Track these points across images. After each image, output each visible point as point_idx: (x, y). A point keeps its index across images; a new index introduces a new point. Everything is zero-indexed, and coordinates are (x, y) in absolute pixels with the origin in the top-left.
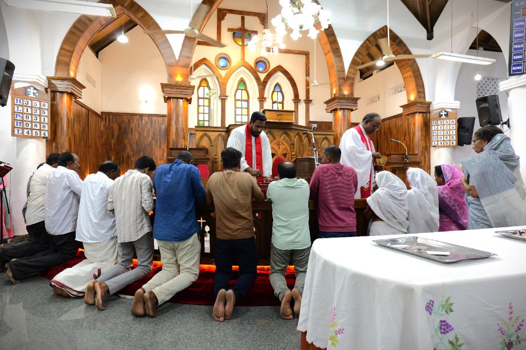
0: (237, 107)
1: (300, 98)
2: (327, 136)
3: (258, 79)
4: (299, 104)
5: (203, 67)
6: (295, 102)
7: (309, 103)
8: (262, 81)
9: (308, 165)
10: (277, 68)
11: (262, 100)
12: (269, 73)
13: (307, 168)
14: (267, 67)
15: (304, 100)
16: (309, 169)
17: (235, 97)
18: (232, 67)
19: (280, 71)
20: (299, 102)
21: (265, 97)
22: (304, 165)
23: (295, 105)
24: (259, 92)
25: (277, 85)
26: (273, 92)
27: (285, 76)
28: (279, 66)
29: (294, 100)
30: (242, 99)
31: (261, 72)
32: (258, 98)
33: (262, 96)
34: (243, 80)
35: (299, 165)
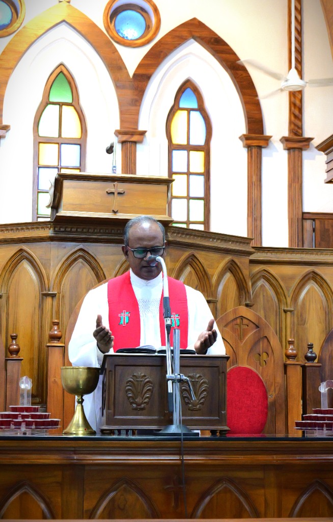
0: (42, 163)
1: (268, 131)
2: (319, 270)
3: (115, 66)
4: (264, 151)
6: (249, 147)
7: (301, 149)
8: (131, 74)
9: (148, 382)
10: (187, 30)
11: (131, 138)
12: (156, 45)
13: (145, 393)
14: (151, 26)
15: (284, 137)
16: (151, 396)
17: (36, 128)
18: (24, 27)
19: (195, 38)
20: (263, 145)
21: (141, 128)
22: (132, 380)
23: (251, 157)
24: (122, 113)
25: (187, 88)
26: (174, 110)
27: (214, 56)
28: (191, 22)
29: (246, 138)
30: (60, 135)
31: (129, 43)
32: (117, 134)
33: (129, 127)
34: (65, 72)
35: (115, 381)
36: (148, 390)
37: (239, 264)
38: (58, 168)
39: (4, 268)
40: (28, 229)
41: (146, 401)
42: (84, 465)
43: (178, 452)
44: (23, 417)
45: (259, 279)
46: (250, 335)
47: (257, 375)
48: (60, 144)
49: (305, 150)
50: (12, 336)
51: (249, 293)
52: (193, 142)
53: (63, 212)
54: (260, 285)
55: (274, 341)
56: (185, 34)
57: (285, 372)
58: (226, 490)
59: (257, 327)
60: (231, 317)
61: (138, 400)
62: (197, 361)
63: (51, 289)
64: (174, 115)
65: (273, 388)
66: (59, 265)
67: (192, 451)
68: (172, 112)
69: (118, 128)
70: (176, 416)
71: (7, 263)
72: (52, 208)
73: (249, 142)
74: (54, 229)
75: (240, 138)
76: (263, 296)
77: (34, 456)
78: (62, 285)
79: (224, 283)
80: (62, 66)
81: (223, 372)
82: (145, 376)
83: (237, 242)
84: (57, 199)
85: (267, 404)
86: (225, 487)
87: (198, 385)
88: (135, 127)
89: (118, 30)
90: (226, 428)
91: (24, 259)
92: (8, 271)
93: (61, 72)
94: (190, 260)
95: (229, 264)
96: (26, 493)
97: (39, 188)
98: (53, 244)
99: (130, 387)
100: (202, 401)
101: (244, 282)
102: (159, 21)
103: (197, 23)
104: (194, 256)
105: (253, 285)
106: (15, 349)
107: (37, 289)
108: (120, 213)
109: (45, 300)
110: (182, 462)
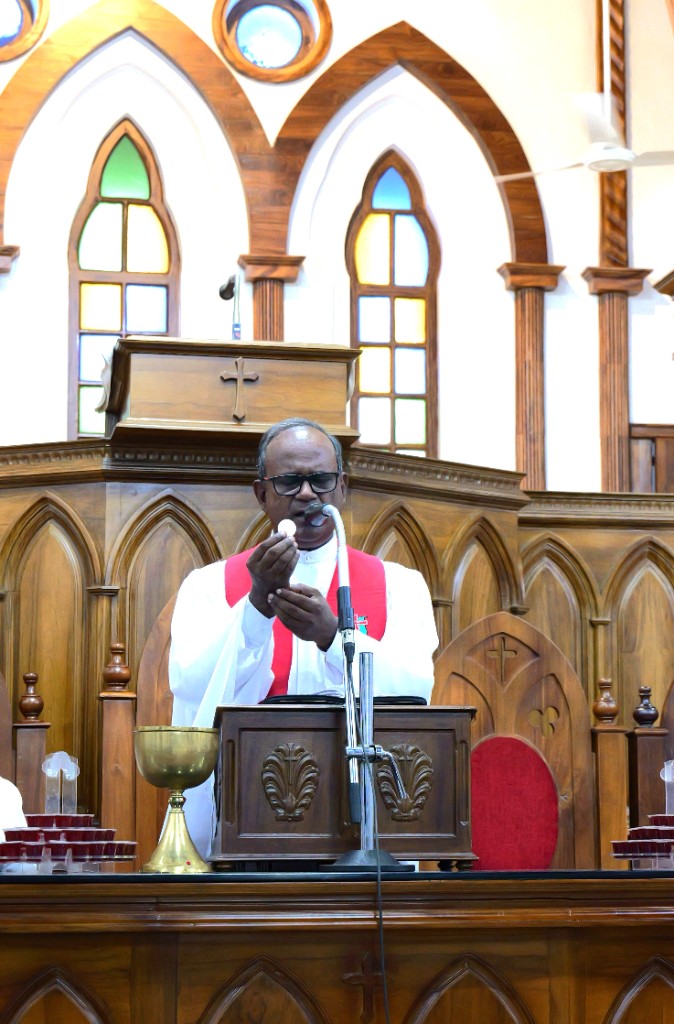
0: (86, 325)
1: (556, 258)
2: (663, 539)
3: (238, 122)
4: (549, 298)
6: (517, 289)
7: (625, 294)
8: (272, 140)
9: (309, 762)
10: (384, 45)
11: (272, 271)
12: (323, 77)
13: (303, 785)
14: (311, 41)
15: (590, 269)
16: (315, 791)
17: (75, 251)
18: (47, 42)
19: (405, 64)
20: (548, 286)
21: (293, 251)
22: (275, 758)
23: (523, 310)
24: (252, 218)
25: (387, 169)
26: (361, 212)
27: (444, 99)
28: (396, 30)
29: (512, 270)
30: (124, 267)
31: (267, 75)
32: (244, 263)
33: (268, 249)
34: (135, 135)
35: (240, 764)
36: (309, 779)
37: (496, 526)
38: (120, 334)
39: (9, 537)
40: (58, 455)
41: (304, 801)
42: (177, 933)
43: (372, 904)
44: (49, 836)
45: (538, 558)
46: (521, 671)
47: (535, 754)
48: (123, 285)
49: (634, 295)
50: (26, 679)
51: (517, 586)
52: (401, 281)
53: (129, 421)
54: (540, 569)
55: (572, 685)
56: (383, 55)
57: (594, 748)
58: (469, 982)
59: (536, 654)
60: (481, 635)
61: (289, 800)
62: (405, 719)
63: (107, 581)
64: (361, 222)
65: (569, 779)
67: (399, 902)
68: (358, 216)
69: (246, 251)
70: (368, 832)
71: (15, 527)
72: (108, 411)
73: (518, 279)
74: (113, 456)
75: (499, 270)
76: (548, 592)
78: (130, 571)
79: (466, 568)
80: (127, 123)
81: (463, 742)
82: (302, 750)
83: (492, 481)
84: (118, 394)
85: (557, 814)
86: (469, 976)
87: (412, 770)
88: (282, 249)
89: (244, 48)
90: (470, 856)
91: (50, 518)
92: (16, 547)
93: (126, 135)
94: (396, 518)
95: (476, 526)
96: (58, 992)
97: (82, 378)
98: (111, 486)
99: (271, 775)
100: (419, 801)
101: (506, 561)
102: (328, 28)
103: (408, 32)
104: (403, 509)
105: (526, 569)
106: (34, 704)
107: (78, 581)
108: (250, 420)
109: (94, 602)
110: (380, 925)
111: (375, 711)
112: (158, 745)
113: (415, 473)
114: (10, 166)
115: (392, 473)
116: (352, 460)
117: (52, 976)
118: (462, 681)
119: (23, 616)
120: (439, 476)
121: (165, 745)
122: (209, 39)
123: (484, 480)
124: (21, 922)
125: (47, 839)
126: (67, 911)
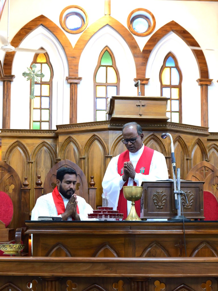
0: (98, 96)
1: (211, 77)
3: (133, 46)
4: (209, 87)
5: (40, 30)
6: (201, 85)
8: (142, 50)
9: (164, 195)
10: (169, 27)
11: (142, 82)
12: (154, 35)
13: (163, 201)
14: (151, 26)
16: (166, 202)
17: (95, 78)
18: (88, 28)
19: (173, 31)
20: (209, 84)
21: (147, 77)
22: (156, 194)
23: (203, 90)
24: (137, 70)
25: (169, 57)
26: (163, 68)
27: (183, 39)
28: (171, 23)
29: (200, 80)
30: (106, 82)
31: (140, 35)
32: (135, 80)
33: (141, 76)
34: (109, 50)
35: (148, 195)
36: (164, 199)
37: (202, 141)
38: (106, 98)
39: (86, 144)
40: (97, 124)
41: (163, 204)
42: (135, 235)
43: (182, 228)
44: (104, 212)
45: (211, 148)
46: (210, 175)
47: (213, 195)
48: (106, 86)
50: (91, 177)
51: (207, 155)
52: (173, 84)
53: (114, 116)
54: (212, 152)
56: (168, 29)
58: (205, 247)
59: (213, 171)
60: (200, 167)
61: (160, 204)
62: (188, 185)
63: (109, 154)
64: (163, 70)
66: (113, 143)
67: (189, 227)
68: (162, 69)
69: (135, 77)
70: (179, 212)
71: (87, 142)
72: (109, 114)
73: (202, 83)
74: (111, 124)
75: (197, 81)
76: (214, 157)
77: (110, 230)
78: (115, 152)
79: (195, 151)
80: (107, 47)
81: (202, 190)
82: (162, 192)
83: (201, 130)
84: (111, 110)
87: (189, 197)
88: (144, 77)
89: (134, 28)
90: (204, 217)
91: (96, 140)
92: (88, 146)
93: (107, 50)
94: (178, 138)
95: (197, 141)
96: (107, 249)
97: (97, 108)
98: (110, 132)
99: (155, 198)
100: (191, 204)
101: (204, 150)
102: (155, 23)
103: (174, 23)
104: (179, 136)
105: (209, 151)
106: (93, 183)
107: (103, 154)
108: (143, 115)
109: (106, 159)
110: (184, 233)
111: (181, 182)
112: (129, 190)
113: (182, 128)
114: (80, 58)
115: (177, 128)
116: (168, 125)
117: (106, 245)
118: (195, 178)
119: (89, 163)
120: (188, 129)
121: (130, 191)
122: (126, 26)
123: (199, 129)
124: (99, 232)
125: (103, 212)
126: (109, 229)
